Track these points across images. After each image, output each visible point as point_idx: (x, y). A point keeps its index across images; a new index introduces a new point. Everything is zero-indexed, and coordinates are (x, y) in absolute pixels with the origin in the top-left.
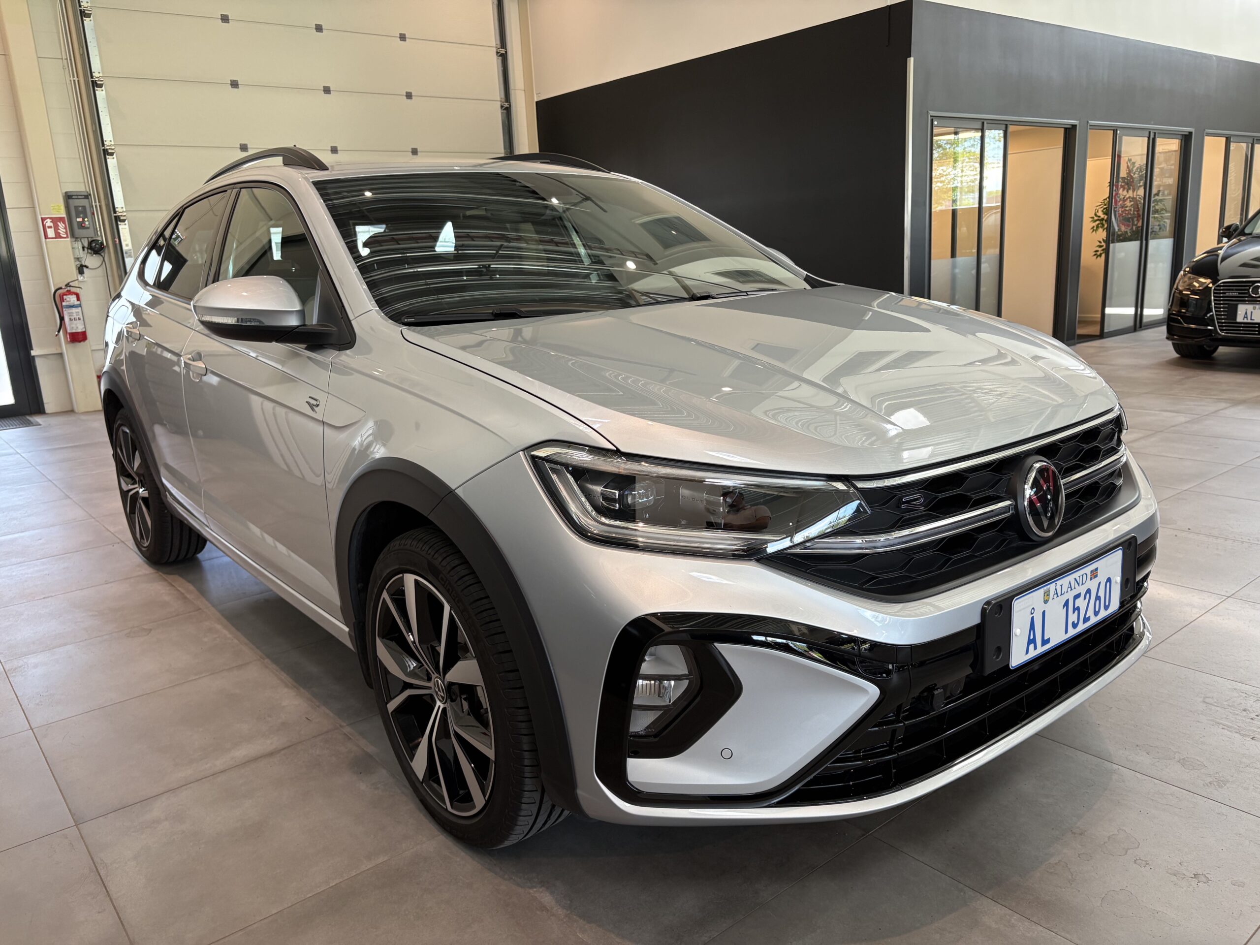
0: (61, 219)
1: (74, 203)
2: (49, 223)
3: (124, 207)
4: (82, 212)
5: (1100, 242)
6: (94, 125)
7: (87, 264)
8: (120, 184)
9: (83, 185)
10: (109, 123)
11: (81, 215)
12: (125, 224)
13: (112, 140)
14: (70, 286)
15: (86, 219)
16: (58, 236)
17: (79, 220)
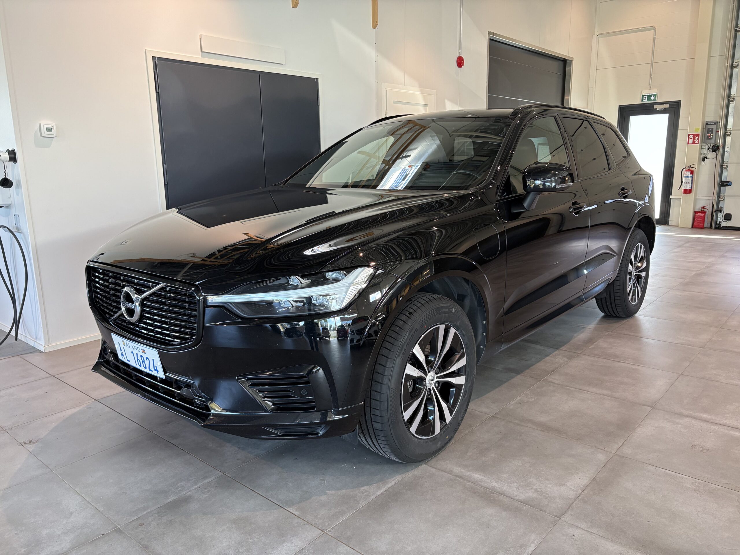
0: (698, 135)
1: (710, 126)
2: (691, 137)
3: (732, 128)
4: (710, 131)
7: (707, 157)
8: (733, 116)
9: (715, 117)
10: (736, 85)
11: (710, 133)
12: (730, 137)
13: (735, 94)
14: (691, 167)
15: (712, 135)
16: (694, 143)
17: (708, 135)
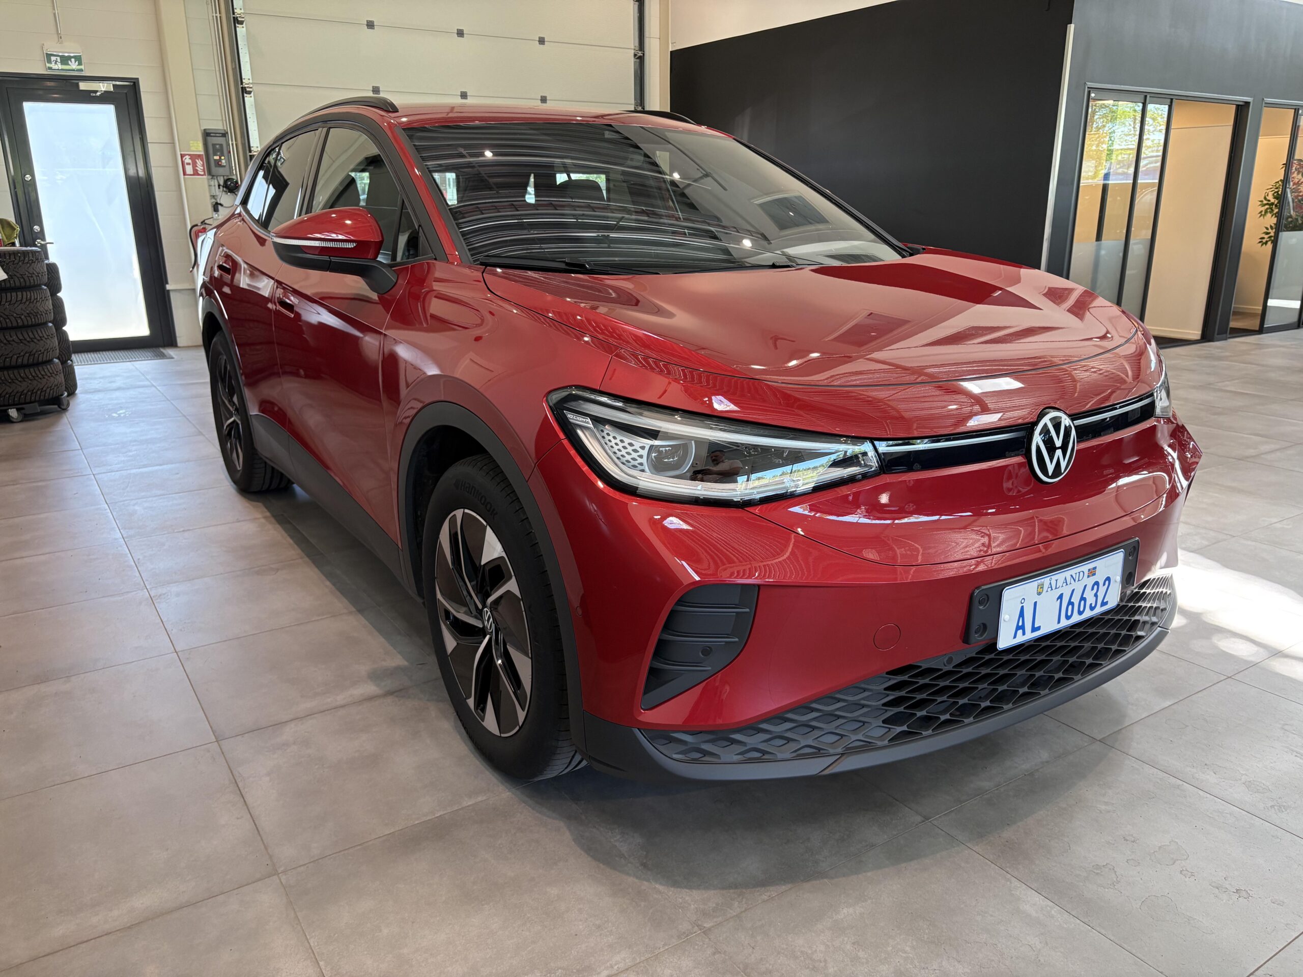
0: (199, 156)
1: (212, 140)
3: (259, 146)
4: (219, 150)
5: (1267, 229)
6: (233, 64)
7: (222, 202)
8: (256, 122)
9: (221, 123)
10: (249, 61)
11: (219, 154)
13: (251, 78)
14: (205, 224)
15: (223, 158)
16: (196, 173)
17: (217, 158)
